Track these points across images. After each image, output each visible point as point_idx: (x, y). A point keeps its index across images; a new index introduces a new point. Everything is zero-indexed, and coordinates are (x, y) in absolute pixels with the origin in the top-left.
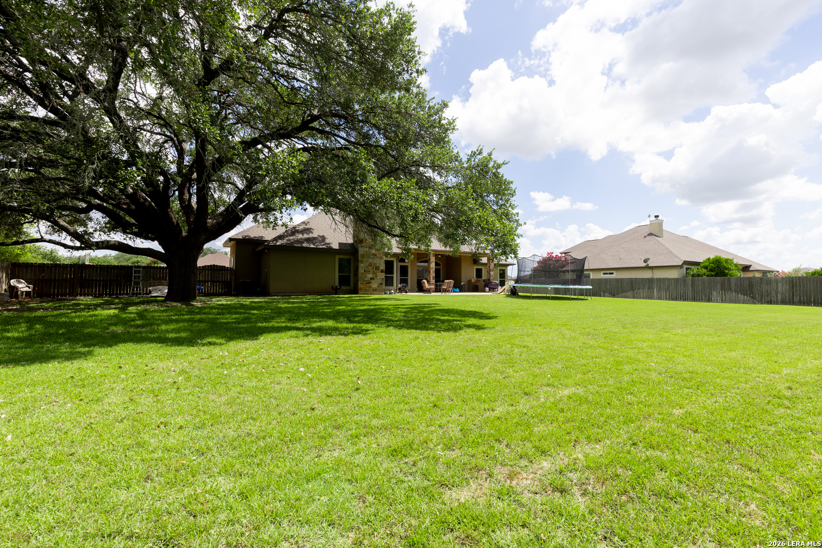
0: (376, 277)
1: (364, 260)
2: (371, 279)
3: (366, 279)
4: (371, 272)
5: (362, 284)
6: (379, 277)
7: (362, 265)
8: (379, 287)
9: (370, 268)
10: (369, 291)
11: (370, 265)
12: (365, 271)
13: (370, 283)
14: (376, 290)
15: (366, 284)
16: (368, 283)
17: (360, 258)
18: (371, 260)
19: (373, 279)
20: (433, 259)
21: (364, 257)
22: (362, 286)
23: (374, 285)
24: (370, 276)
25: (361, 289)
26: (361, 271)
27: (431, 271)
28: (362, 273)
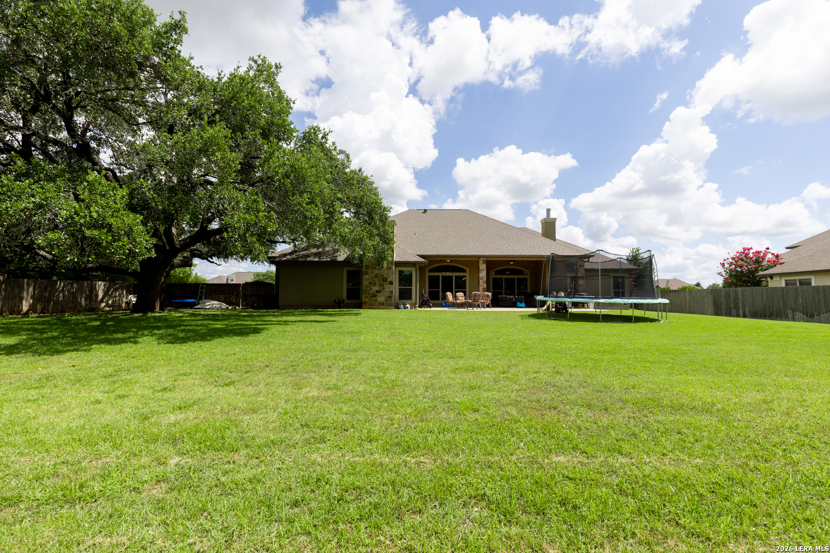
0: (383, 289)
1: (369, 271)
2: (377, 291)
3: (371, 292)
4: (377, 284)
5: (367, 297)
6: (386, 290)
7: (367, 276)
8: (386, 300)
9: (376, 280)
10: (374, 305)
11: (376, 276)
12: (370, 283)
13: (376, 296)
14: (383, 304)
15: (371, 297)
16: (373, 296)
17: (364, 270)
18: (376, 271)
19: (380, 292)
20: (483, 267)
21: (368, 268)
22: (366, 300)
23: (381, 298)
24: (377, 288)
25: (365, 303)
26: (365, 283)
27: (481, 281)
28: (366, 286)
